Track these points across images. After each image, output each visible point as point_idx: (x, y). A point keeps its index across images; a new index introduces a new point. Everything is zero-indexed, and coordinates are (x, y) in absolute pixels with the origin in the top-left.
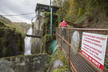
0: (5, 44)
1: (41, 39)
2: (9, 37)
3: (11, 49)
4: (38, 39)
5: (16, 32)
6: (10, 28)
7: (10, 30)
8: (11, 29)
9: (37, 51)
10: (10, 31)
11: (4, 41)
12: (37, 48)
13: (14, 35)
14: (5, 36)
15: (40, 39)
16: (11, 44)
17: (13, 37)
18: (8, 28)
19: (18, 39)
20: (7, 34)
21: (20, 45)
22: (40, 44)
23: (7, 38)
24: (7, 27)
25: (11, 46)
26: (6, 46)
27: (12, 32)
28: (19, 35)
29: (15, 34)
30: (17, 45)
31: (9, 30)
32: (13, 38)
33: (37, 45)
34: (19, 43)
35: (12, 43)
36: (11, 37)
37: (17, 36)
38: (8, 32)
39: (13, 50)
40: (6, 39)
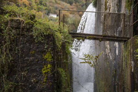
0: (6, 69)
1: (126, 47)
2: (17, 45)
3: (24, 86)
4: (117, 44)
5: (36, 29)
6: (18, 18)
7: (19, 23)
8: (21, 19)
9: (115, 88)
10: (17, 28)
11: (3, 61)
12: (115, 76)
13: (31, 40)
14: (5, 42)
15: (122, 44)
16: (23, 67)
17: (28, 45)
18: (10, 16)
19: (44, 52)
20: (10, 38)
21: (52, 71)
22: (124, 63)
23: (10, 50)
24: (7, 15)
25: (24, 77)
26: (8, 78)
27: (23, 29)
28: (48, 38)
29: (35, 34)
30: (41, 73)
31: (14, 24)
32: (30, 50)
33: (115, 66)
34: (49, 66)
35: (25, 65)
36: (23, 47)
37: (40, 43)
38: (14, 31)
39: (31, 88)
40: (7, 54)
